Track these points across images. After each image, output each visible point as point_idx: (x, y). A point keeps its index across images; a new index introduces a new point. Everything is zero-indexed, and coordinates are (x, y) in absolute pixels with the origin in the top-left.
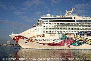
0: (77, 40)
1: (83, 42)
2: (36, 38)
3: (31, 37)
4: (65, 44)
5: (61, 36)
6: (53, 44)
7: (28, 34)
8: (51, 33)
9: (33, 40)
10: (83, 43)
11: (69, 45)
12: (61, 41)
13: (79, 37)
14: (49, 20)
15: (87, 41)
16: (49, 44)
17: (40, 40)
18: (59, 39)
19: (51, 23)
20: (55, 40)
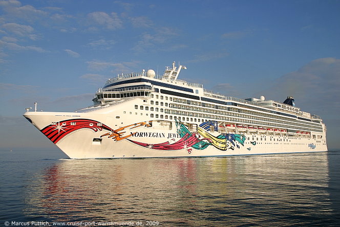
0: (202, 138)
1: (208, 142)
2: (134, 131)
3: (123, 126)
4: (185, 146)
5: (179, 127)
6: (165, 147)
7: (118, 117)
8: (164, 119)
9: (124, 135)
10: (208, 144)
11: (191, 148)
12: (179, 139)
13: (203, 132)
14: (160, 88)
15: (213, 141)
16: (156, 147)
17: (141, 135)
18: (176, 133)
19: (164, 95)
20: (170, 135)
